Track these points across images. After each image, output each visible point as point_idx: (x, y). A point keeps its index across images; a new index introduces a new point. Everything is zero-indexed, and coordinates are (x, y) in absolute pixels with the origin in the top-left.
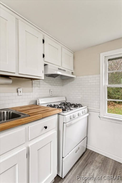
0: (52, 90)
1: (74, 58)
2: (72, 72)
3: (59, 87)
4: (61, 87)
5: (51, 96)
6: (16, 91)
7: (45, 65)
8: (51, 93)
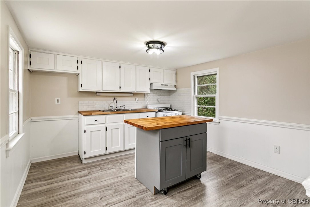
0: (159, 99)
1: (176, 74)
2: (175, 85)
3: (165, 97)
4: (168, 97)
5: (159, 103)
6: (135, 100)
7: (151, 84)
8: (159, 101)
